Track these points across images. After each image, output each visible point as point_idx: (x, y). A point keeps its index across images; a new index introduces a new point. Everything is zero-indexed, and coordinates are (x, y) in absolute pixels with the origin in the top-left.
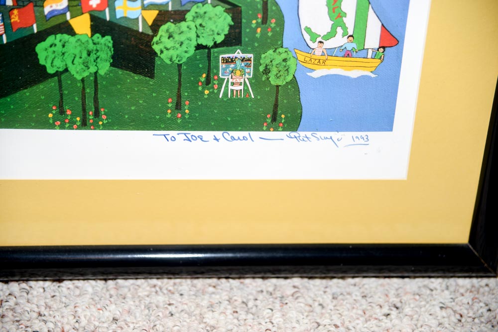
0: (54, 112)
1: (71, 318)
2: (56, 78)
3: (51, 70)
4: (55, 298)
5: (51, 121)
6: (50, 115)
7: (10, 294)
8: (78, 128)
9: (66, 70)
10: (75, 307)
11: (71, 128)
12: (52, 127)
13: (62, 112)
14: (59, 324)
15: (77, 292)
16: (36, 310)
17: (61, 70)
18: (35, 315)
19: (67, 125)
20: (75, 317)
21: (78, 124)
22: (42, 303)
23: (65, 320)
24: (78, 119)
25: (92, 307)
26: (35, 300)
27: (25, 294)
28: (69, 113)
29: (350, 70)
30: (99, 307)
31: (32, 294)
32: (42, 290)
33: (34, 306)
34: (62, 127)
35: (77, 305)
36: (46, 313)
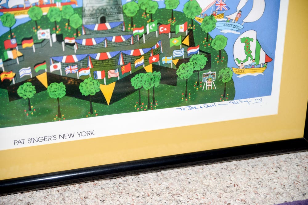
0: (137, 105)
1: (150, 189)
2: (138, 91)
3: (136, 88)
4: (139, 182)
5: (136, 109)
6: (135, 106)
7: (120, 183)
8: (146, 110)
9: (142, 87)
10: (149, 185)
11: (143, 110)
12: (136, 111)
13: (140, 104)
14: (146, 193)
15: (147, 179)
16: (134, 188)
17: (140, 87)
18: (134, 190)
19: (142, 109)
20: (151, 189)
21: (146, 108)
22: (135, 185)
23: (147, 191)
24: (146, 106)
25: (156, 184)
26: (131, 184)
27: (126, 182)
28: (143, 104)
29: (254, 73)
30: (159, 183)
31: (129, 182)
32: (131, 180)
33: (132, 187)
34: (140, 110)
35: (150, 184)
36: (138, 189)
